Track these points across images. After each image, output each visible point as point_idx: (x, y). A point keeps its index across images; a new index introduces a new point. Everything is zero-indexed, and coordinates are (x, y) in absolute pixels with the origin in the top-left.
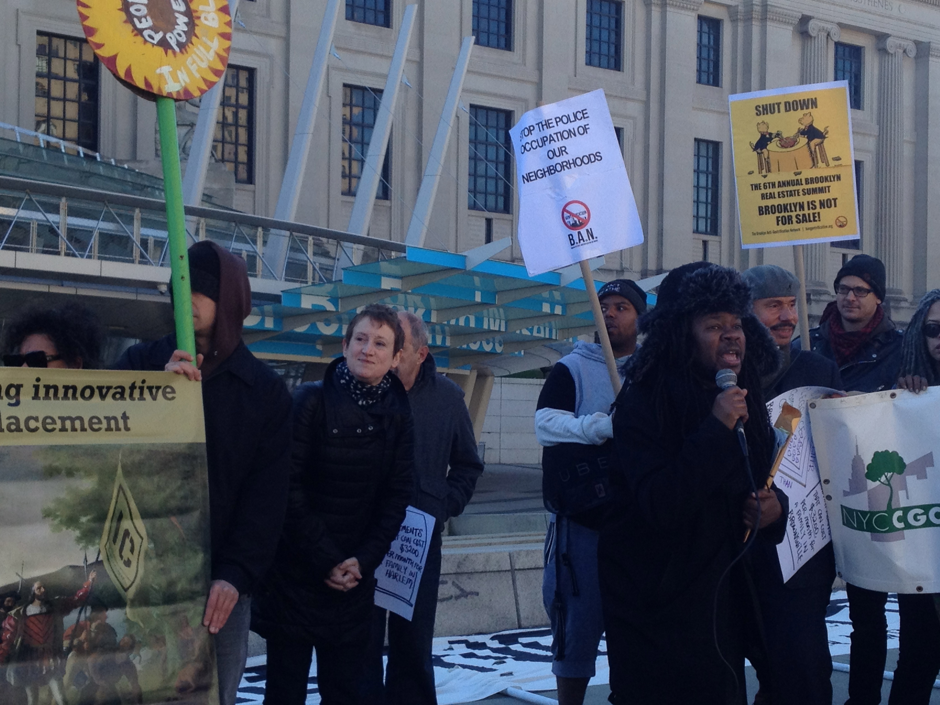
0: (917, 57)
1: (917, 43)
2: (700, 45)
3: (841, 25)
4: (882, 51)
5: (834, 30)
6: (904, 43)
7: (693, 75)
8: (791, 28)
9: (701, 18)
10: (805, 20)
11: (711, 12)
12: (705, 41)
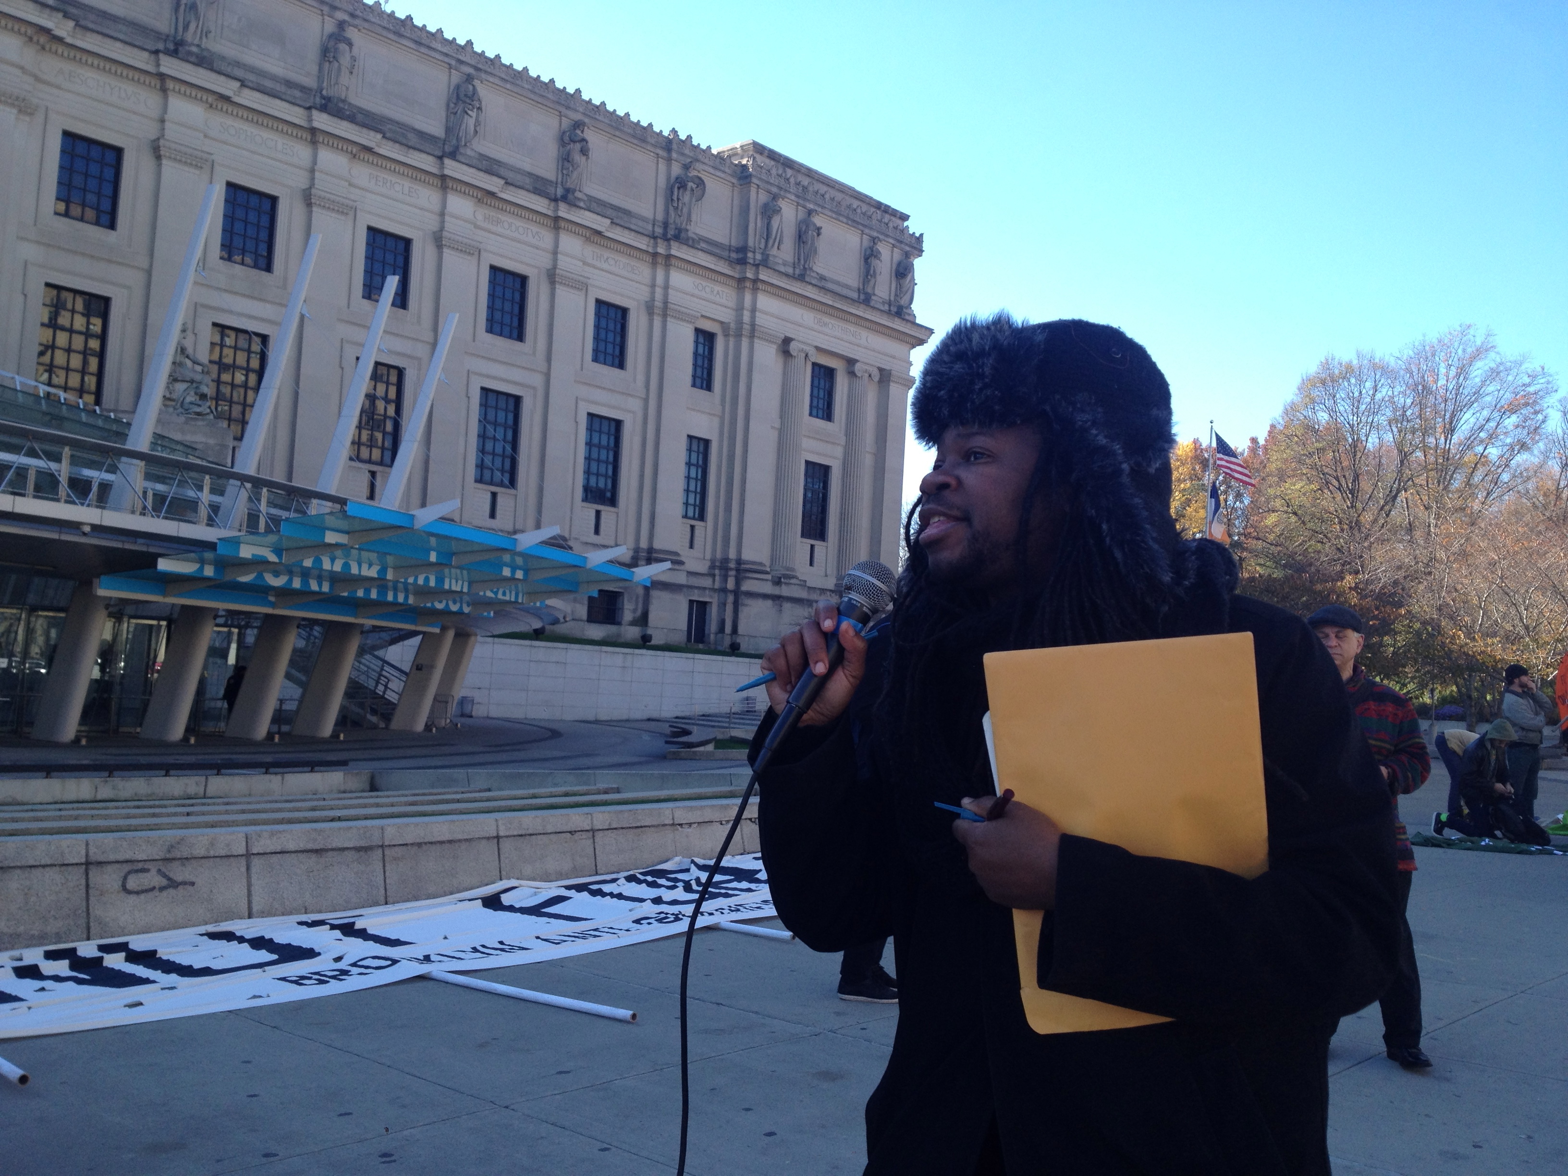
0: (880, 381)
1: (881, 370)
2: (696, 354)
3: (818, 349)
4: (852, 374)
5: (812, 352)
6: (870, 369)
7: (689, 379)
8: (775, 347)
9: (698, 331)
10: (787, 341)
11: (708, 326)
12: (700, 350)
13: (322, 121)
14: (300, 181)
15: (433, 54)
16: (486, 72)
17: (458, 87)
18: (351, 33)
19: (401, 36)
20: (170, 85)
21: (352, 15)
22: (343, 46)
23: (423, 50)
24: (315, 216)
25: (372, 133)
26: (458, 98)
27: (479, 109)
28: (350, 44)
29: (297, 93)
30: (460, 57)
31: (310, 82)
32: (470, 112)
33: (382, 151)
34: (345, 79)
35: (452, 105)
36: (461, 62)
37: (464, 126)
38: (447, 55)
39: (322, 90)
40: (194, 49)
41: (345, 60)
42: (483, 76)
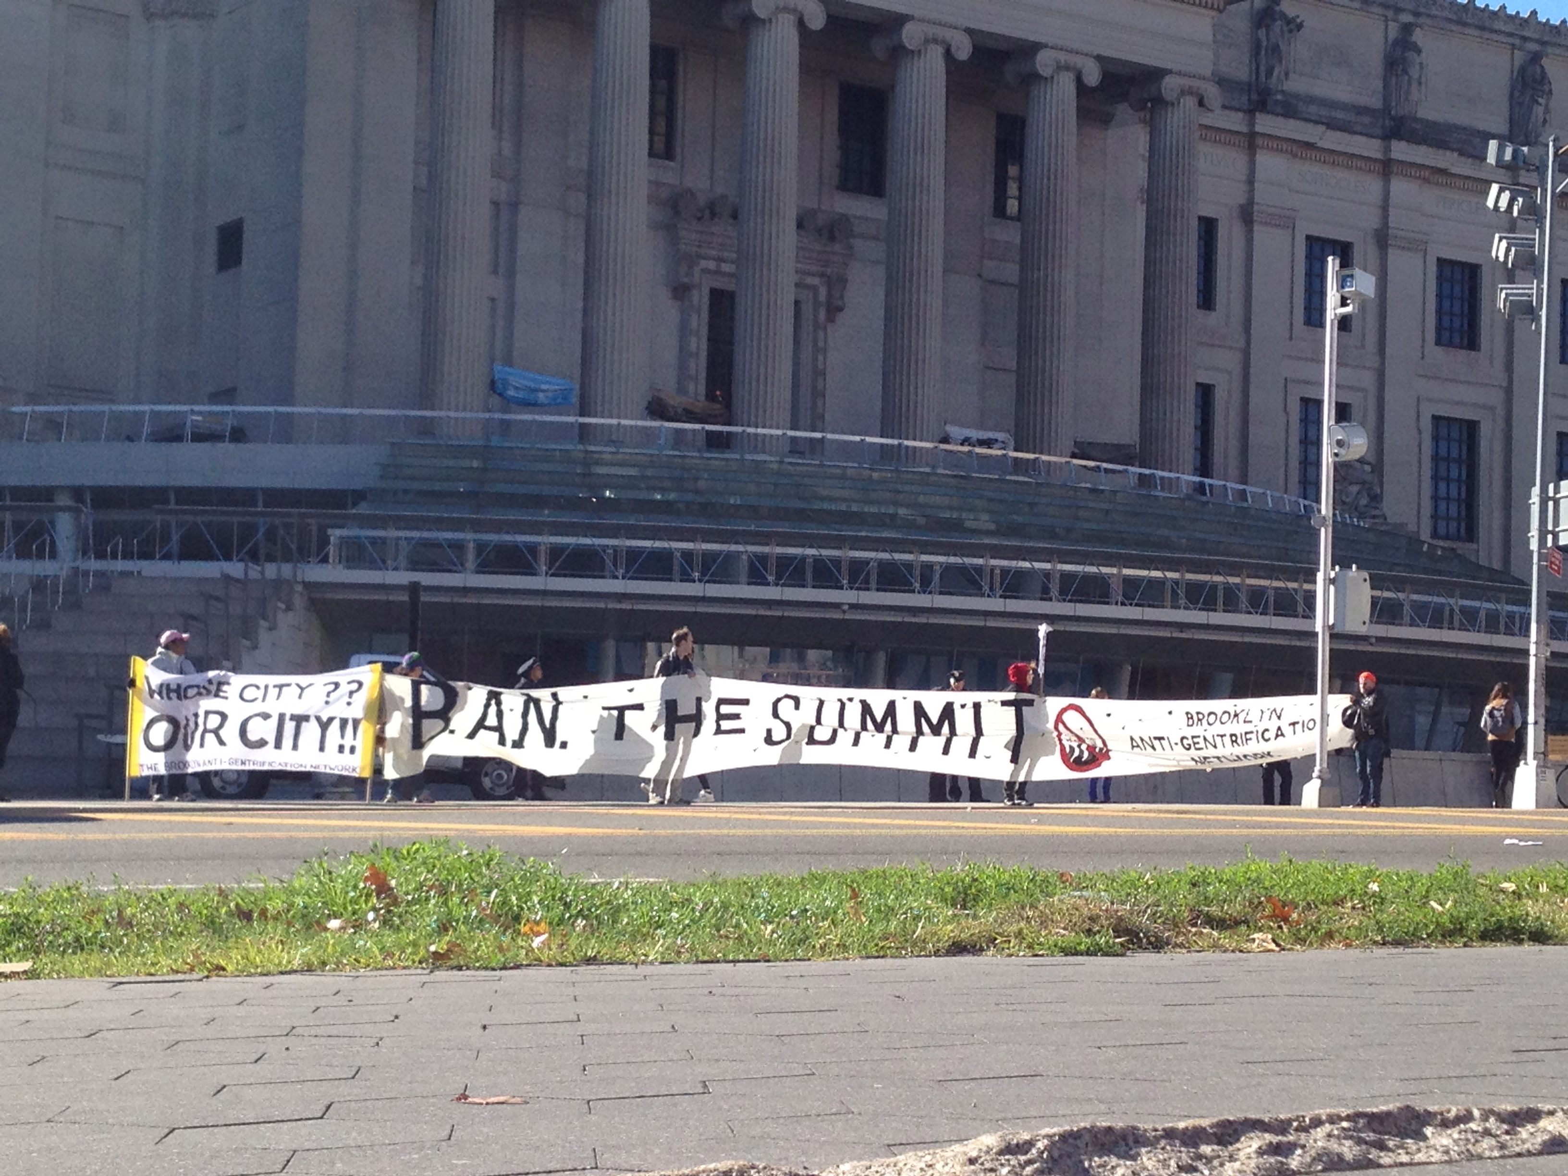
13: (1400, 150)
14: (1373, 221)
15: (1495, 37)
16: (1555, 45)
17: (1523, 70)
18: (1418, 36)
19: (1465, 24)
20: (1259, 141)
21: (1416, 14)
22: (1411, 55)
23: (1487, 35)
24: (1391, 258)
25: (1448, 153)
26: (1524, 84)
27: (1550, 92)
28: (1419, 51)
29: (1366, 120)
30: (1525, 33)
31: (1376, 102)
32: (1540, 100)
33: (1454, 170)
34: (1415, 95)
35: (1517, 94)
36: (1524, 39)
37: (1533, 119)
38: (1511, 35)
39: (1390, 111)
40: (1279, 97)
41: (1414, 72)
42: (1549, 50)
